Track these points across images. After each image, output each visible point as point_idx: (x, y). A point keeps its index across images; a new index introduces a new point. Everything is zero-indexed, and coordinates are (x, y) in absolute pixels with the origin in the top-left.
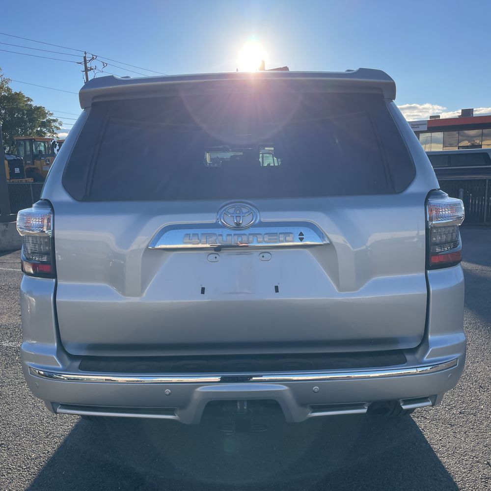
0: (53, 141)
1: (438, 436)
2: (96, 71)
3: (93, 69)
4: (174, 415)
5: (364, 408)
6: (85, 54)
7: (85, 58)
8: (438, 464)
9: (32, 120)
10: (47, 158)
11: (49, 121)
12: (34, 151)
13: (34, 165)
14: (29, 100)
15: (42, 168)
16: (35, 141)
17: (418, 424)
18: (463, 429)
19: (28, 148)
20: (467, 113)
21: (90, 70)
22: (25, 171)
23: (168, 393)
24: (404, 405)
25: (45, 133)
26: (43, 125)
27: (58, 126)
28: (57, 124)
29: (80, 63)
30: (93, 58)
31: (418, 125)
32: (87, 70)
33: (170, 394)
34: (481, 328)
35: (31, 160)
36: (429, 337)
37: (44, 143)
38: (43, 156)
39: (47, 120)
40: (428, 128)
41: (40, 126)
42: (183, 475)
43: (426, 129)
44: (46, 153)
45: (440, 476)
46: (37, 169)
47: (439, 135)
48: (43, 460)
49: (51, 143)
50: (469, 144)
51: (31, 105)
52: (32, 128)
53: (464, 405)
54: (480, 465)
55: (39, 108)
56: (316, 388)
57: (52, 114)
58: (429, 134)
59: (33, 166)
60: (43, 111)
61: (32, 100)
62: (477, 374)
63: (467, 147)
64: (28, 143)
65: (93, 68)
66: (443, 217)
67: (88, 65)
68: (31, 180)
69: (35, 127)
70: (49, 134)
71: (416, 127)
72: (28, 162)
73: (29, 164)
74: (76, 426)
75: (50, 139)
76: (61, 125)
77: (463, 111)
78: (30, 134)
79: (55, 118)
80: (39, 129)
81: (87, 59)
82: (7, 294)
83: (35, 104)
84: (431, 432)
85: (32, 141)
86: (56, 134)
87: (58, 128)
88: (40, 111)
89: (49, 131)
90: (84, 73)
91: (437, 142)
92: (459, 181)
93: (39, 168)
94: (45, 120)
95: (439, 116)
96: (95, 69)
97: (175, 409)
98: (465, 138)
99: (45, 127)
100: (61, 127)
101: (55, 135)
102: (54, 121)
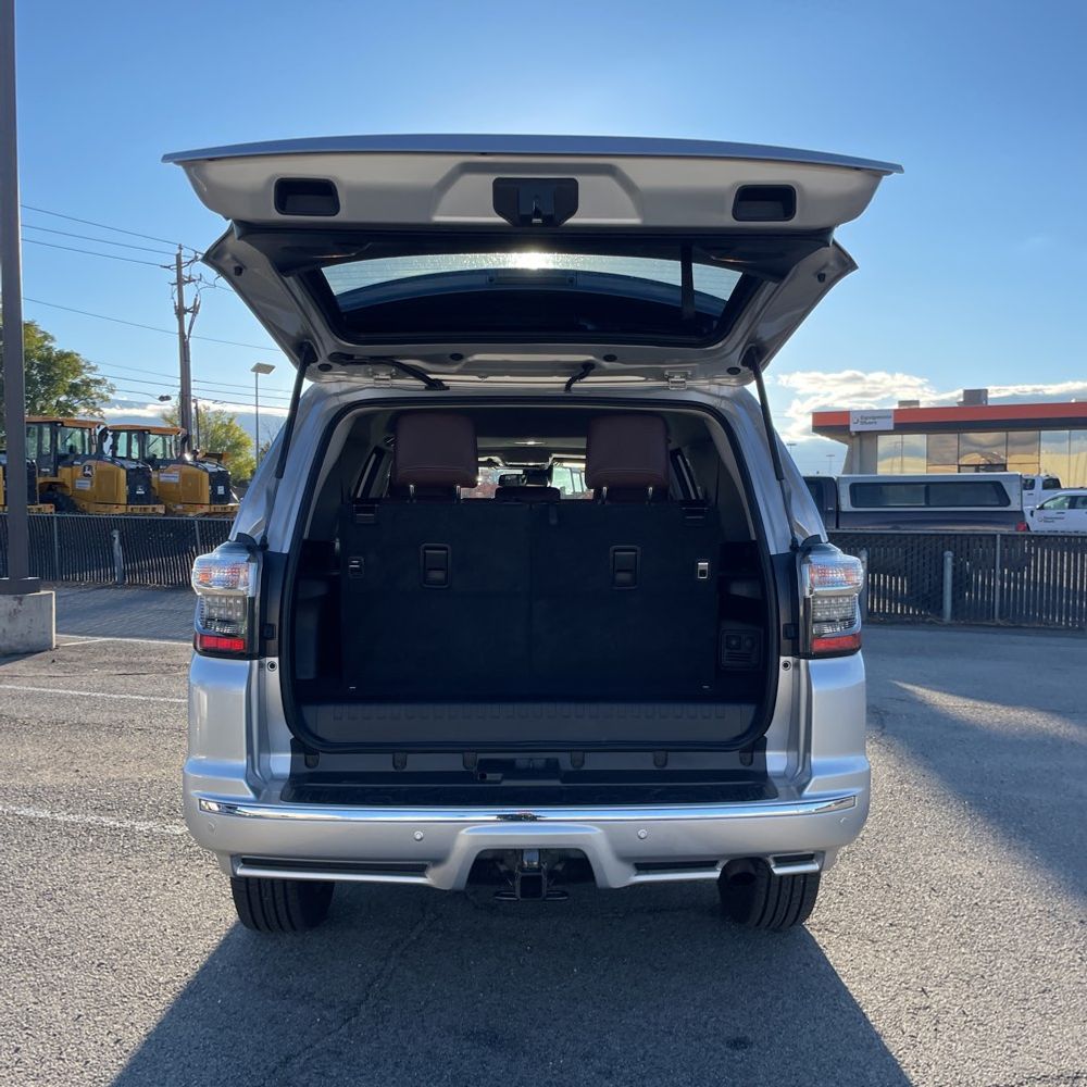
0: (102, 427)
1: (848, 955)
2: (201, 285)
3: (194, 281)
4: (425, 877)
5: (715, 870)
6: (180, 248)
7: (178, 257)
8: (842, 991)
9: (48, 381)
10: (88, 462)
11: (87, 383)
12: (59, 447)
13: (56, 475)
14: (46, 337)
15: (73, 484)
16: (63, 426)
17: (817, 940)
18: (891, 947)
19: (47, 438)
20: (975, 397)
21: (190, 281)
22: (37, 488)
23: (418, 837)
24: (777, 867)
25: (75, 409)
26: (74, 390)
27: (106, 394)
28: (103, 390)
29: (169, 267)
30: (196, 257)
31: (874, 418)
32: (180, 282)
33: (421, 839)
34: (951, 803)
35: (52, 466)
36: (813, 759)
37: (82, 429)
38: (77, 457)
39: (83, 381)
40: (895, 425)
41: (67, 394)
42: (422, 1003)
43: (892, 428)
44: (84, 452)
45: (843, 1005)
46: (62, 485)
47: (918, 440)
48: (180, 984)
49: (98, 431)
50: (983, 461)
51: (49, 349)
52: (47, 397)
53: (900, 915)
54: (909, 992)
55: (68, 355)
56: (642, 833)
57: (94, 369)
58: (897, 438)
59: (54, 480)
60: (76, 361)
61: (53, 339)
62: (930, 871)
63: (977, 467)
64: (47, 430)
65: (194, 278)
66: (834, 583)
67: (185, 272)
68: (48, 509)
69: (55, 393)
70: (83, 410)
71: (870, 423)
72: (43, 470)
73: (46, 474)
74: (225, 939)
75: (94, 423)
76: (112, 391)
77: (966, 392)
78: (43, 408)
79: (99, 378)
80: (63, 398)
81: (183, 259)
82: (39, 733)
83: (58, 346)
84: (838, 950)
85: (55, 426)
86: (99, 410)
87: (105, 399)
88: (68, 361)
89: (86, 405)
90: (175, 287)
91: (913, 452)
92: (943, 535)
93: (69, 484)
94: (77, 381)
95: (917, 402)
96: (200, 280)
97: (426, 866)
98: (974, 448)
99: (76, 395)
100: (111, 396)
101: (96, 414)
102: (98, 382)
